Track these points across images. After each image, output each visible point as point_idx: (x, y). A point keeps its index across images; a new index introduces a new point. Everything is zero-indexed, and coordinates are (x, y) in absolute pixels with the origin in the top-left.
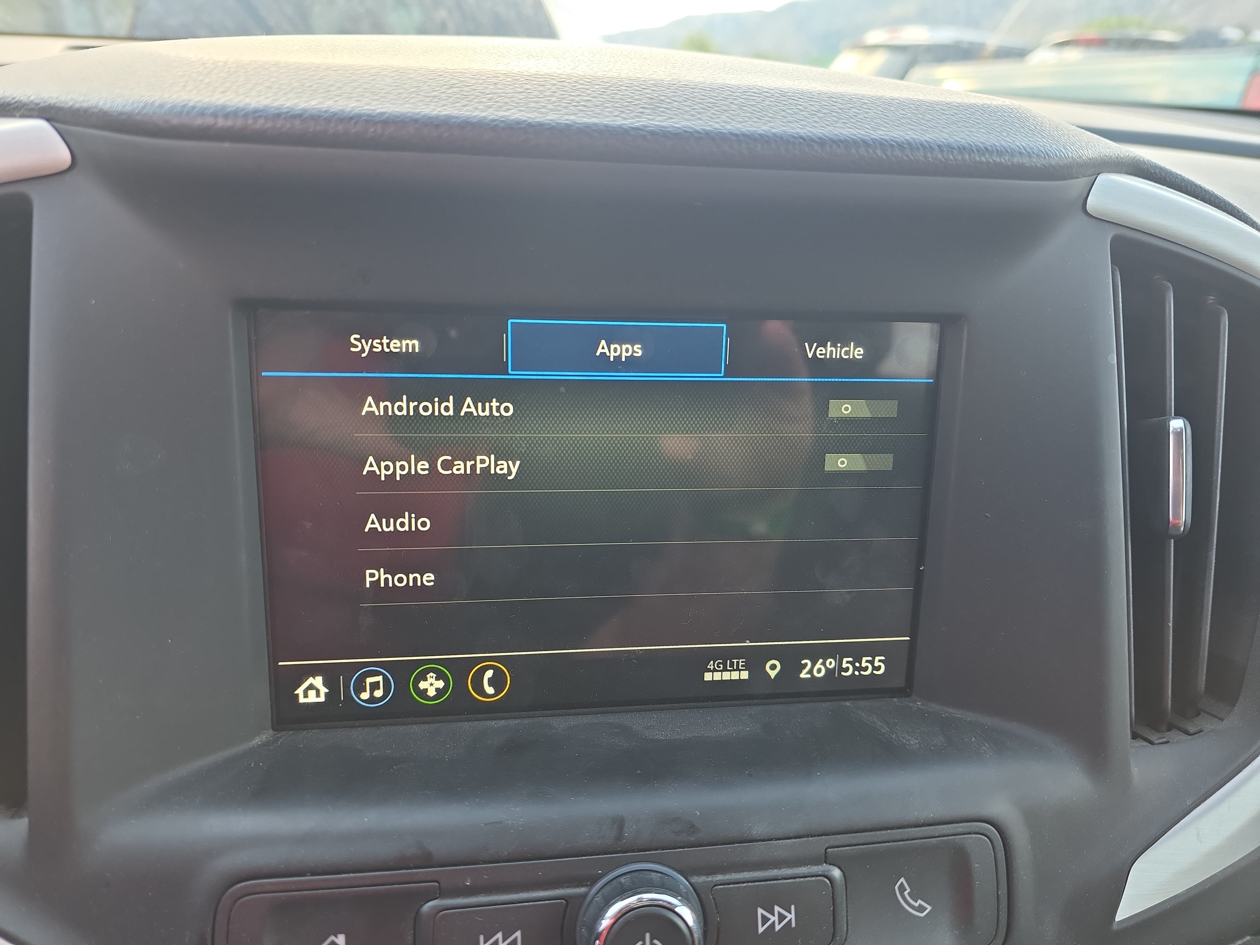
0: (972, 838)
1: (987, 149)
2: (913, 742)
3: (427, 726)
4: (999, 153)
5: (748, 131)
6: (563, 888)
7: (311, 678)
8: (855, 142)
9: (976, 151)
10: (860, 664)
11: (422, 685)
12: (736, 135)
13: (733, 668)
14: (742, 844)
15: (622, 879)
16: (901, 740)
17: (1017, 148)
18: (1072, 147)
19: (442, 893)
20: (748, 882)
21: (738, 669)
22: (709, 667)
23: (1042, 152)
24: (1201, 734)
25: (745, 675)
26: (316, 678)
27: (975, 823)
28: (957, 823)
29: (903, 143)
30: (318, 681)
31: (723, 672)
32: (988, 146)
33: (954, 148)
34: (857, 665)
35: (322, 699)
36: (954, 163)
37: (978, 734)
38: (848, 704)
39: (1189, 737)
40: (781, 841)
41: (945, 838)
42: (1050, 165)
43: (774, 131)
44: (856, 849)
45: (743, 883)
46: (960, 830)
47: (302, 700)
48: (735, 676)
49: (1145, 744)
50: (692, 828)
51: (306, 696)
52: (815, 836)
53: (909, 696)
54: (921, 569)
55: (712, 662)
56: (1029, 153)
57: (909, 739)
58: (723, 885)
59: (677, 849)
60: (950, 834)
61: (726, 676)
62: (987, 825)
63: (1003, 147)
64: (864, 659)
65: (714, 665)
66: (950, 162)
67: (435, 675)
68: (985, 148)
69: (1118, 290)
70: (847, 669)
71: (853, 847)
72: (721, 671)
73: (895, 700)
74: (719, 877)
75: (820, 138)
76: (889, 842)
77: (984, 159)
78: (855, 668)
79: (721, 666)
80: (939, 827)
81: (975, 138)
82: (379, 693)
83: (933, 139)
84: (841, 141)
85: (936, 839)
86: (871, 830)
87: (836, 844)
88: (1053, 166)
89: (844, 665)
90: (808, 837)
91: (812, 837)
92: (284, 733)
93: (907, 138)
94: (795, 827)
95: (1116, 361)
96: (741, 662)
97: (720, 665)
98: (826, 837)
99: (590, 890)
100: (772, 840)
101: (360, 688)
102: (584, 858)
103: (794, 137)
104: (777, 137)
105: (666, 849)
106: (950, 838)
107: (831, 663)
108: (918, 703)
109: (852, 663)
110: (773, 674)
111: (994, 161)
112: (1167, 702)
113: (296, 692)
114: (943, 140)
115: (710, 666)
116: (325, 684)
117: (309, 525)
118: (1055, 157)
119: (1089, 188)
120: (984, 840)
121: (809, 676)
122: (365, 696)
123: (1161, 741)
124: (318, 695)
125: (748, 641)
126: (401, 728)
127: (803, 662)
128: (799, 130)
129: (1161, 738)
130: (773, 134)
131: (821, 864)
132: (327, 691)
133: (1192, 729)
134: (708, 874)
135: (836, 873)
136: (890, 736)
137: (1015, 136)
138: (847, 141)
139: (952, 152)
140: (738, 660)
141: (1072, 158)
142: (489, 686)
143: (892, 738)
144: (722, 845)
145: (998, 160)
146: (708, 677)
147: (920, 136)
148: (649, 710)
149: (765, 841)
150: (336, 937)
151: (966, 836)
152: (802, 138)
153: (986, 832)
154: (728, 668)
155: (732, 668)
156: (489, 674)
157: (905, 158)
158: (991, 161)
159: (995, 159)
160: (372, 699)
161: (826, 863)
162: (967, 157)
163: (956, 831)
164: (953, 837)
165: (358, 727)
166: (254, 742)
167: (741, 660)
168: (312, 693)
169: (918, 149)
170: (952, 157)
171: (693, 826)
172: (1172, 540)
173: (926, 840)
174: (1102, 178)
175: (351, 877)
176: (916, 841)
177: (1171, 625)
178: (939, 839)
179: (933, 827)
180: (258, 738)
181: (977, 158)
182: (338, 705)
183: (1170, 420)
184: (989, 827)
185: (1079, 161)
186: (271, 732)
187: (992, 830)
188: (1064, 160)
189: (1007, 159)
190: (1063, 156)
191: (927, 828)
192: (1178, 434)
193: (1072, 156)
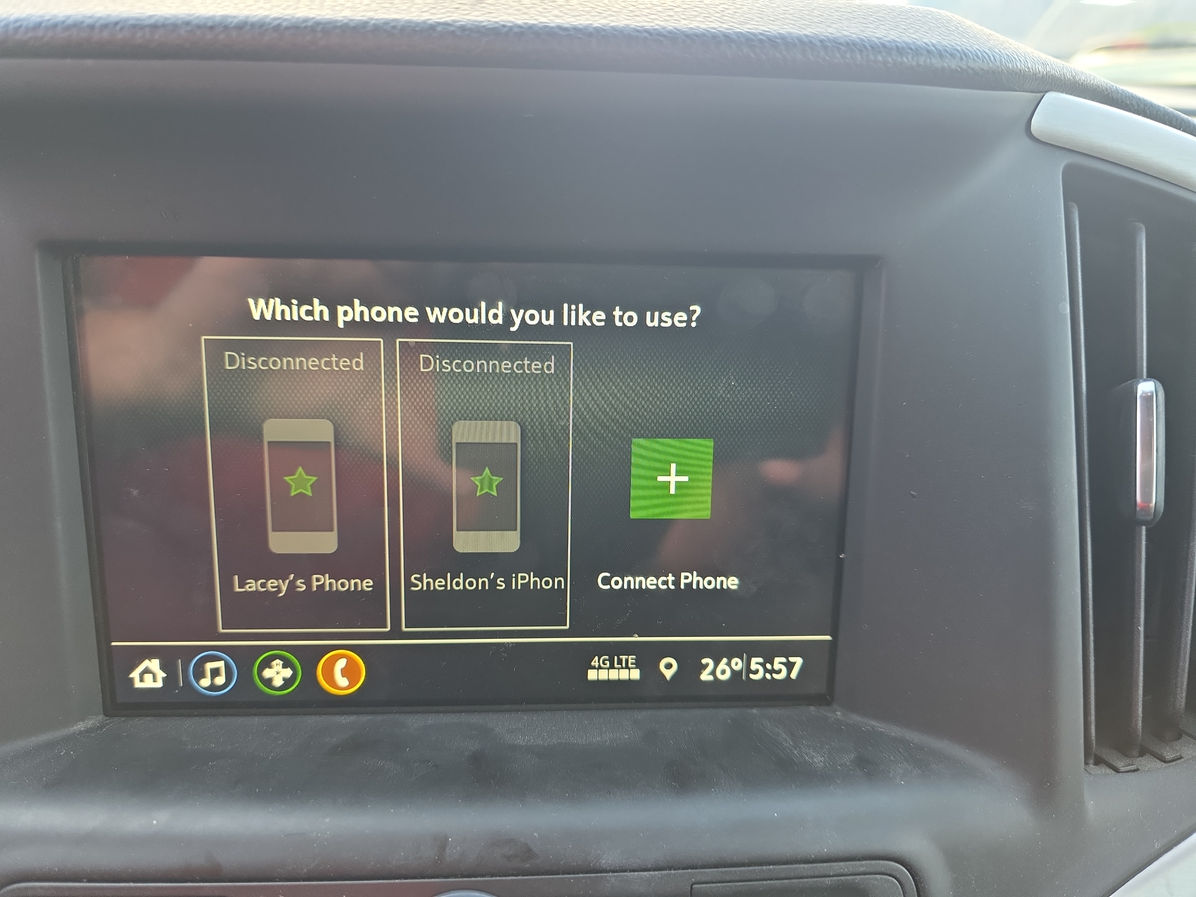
0: (876, 879)
1: (884, 46)
2: (818, 760)
3: (268, 719)
5: (581, 24)
7: (147, 661)
8: (714, 36)
9: (869, 47)
10: (772, 664)
11: (267, 673)
12: (565, 29)
13: (622, 665)
14: (588, 875)
16: (802, 757)
18: (1002, 51)
21: (627, 667)
22: (593, 664)
23: (957, 50)
24: (1179, 761)
25: (635, 674)
26: (153, 660)
27: (882, 862)
28: (859, 860)
29: (776, 37)
30: (154, 664)
31: (610, 670)
33: (841, 44)
34: (769, 666)
35: (159, 684)
37: (900, 752)
38: (754, 711)
39: (1165, 765)
40: (636, 873)
41: (842, 878)
42: (968, 67)
43: (613, 24)
44: (729, 886)
46: (862, 869)
47: (138, 684)
48: (624, 675)
49: (1109, 771)
50: (528, 853)
51: (142, 680)
52: (679, 869)
53: (828, 704)
54: (841, 556)
55: (597, 658)
57: (813, 756)
59: (509, 876)
60: (849, 873)
61: (614, 675)
62: (896, 864)
63: (905, 43)
64: (777, 660)
65: (599, 662)
66: (835, 61)
67: (282, 663)
68: (882, 44)
69: (1075, 229)
70: (756, 672)
71: (725, 884)
72: (608, 669)
73: (812, 708)
75: (670, 32)
76: (772, 880)
77: (880, 58)
78: (766, 671)
79: (608, 662)
80: (835, 864)
82: (220, 680)
84: (696, 35)
85: (831, 878)
86: (749, 865)
87: (704, 879)
88: (972, 69)
89: (753, 667)
90: (670, 870)
91: (675, 870)
92: (116, 719)
93: (781, 31)
94: (655, 856)
95: (1068, 311)
96: (632, 659)
97: (606, 662)
98: (692, 871)
100: (625, 871)
101: (200, 674)
102: (397, 881)
103: (638, 31)
104: (616, 30)
105: (496, 876)
106: (848, 878)
107: (737, 664)
108: (839, 713)
109: (763, 665)
110: (668, 674)
112: (1137, 723)
113: (131, 676)
115: (595, 662)
116: (163, 668)
117: (135, 492)
118: (975, 58)
119: (1032, 107)
120: (894, 883)
121: (711, 678)
122: (206, 682)
123: (1129, 768)
124: (155, 680)
125: (636, 635)
126: (239, 720)
127: (704, 661)
128: (645, 24)
129: (1129, 765)
130: (612, 27)
132: (165, 675)
133: (1169, 756)
136: (792, 751)
137: (925, 34)
138: (703, 35)
139: (839, 48)
140: (627, 657)
141: (1001, 62)
142: (343, 677)
143: (794, 754)
144: (563, 874)
145: (899, 59)
146: (592, 675)
148: (521, 711)
149: (617, 871)
151: (869, 876)
152: (647, 31)
153: (894, 873)
154: (616, 665)
155: (620, 666)
156: (341, 663)
157: (778, 56)
158: (890, 60)
160: (213, 687)
162: (859, 56)
163: (855, 870)
164: (852, 877)
165: (196, 716)
166: (75, 728)
167: (630, 657)
168: (148, 677)
169: (795, 45)
170: (838, 55)
171: (529, 850)
172: (1144, 528)
173: (818, 879)
174: (1050, 96)
175: (131, 888)
176: (806, 880)
177: (1141, 628)
178: (835, 878)
179: (828, 864)
180: (81, 723)
181: (872, 57)
182: (177, 691)
183: (1138, 383)
184: (899, 868)
185: (1010, 67)
186: (101, 717)
187: (902, 870)
188: (988, 63)
189: (910, 58)
190: (987, 58)
191: (819, 865)
192: (1148, 399)
193: (1001, 59)
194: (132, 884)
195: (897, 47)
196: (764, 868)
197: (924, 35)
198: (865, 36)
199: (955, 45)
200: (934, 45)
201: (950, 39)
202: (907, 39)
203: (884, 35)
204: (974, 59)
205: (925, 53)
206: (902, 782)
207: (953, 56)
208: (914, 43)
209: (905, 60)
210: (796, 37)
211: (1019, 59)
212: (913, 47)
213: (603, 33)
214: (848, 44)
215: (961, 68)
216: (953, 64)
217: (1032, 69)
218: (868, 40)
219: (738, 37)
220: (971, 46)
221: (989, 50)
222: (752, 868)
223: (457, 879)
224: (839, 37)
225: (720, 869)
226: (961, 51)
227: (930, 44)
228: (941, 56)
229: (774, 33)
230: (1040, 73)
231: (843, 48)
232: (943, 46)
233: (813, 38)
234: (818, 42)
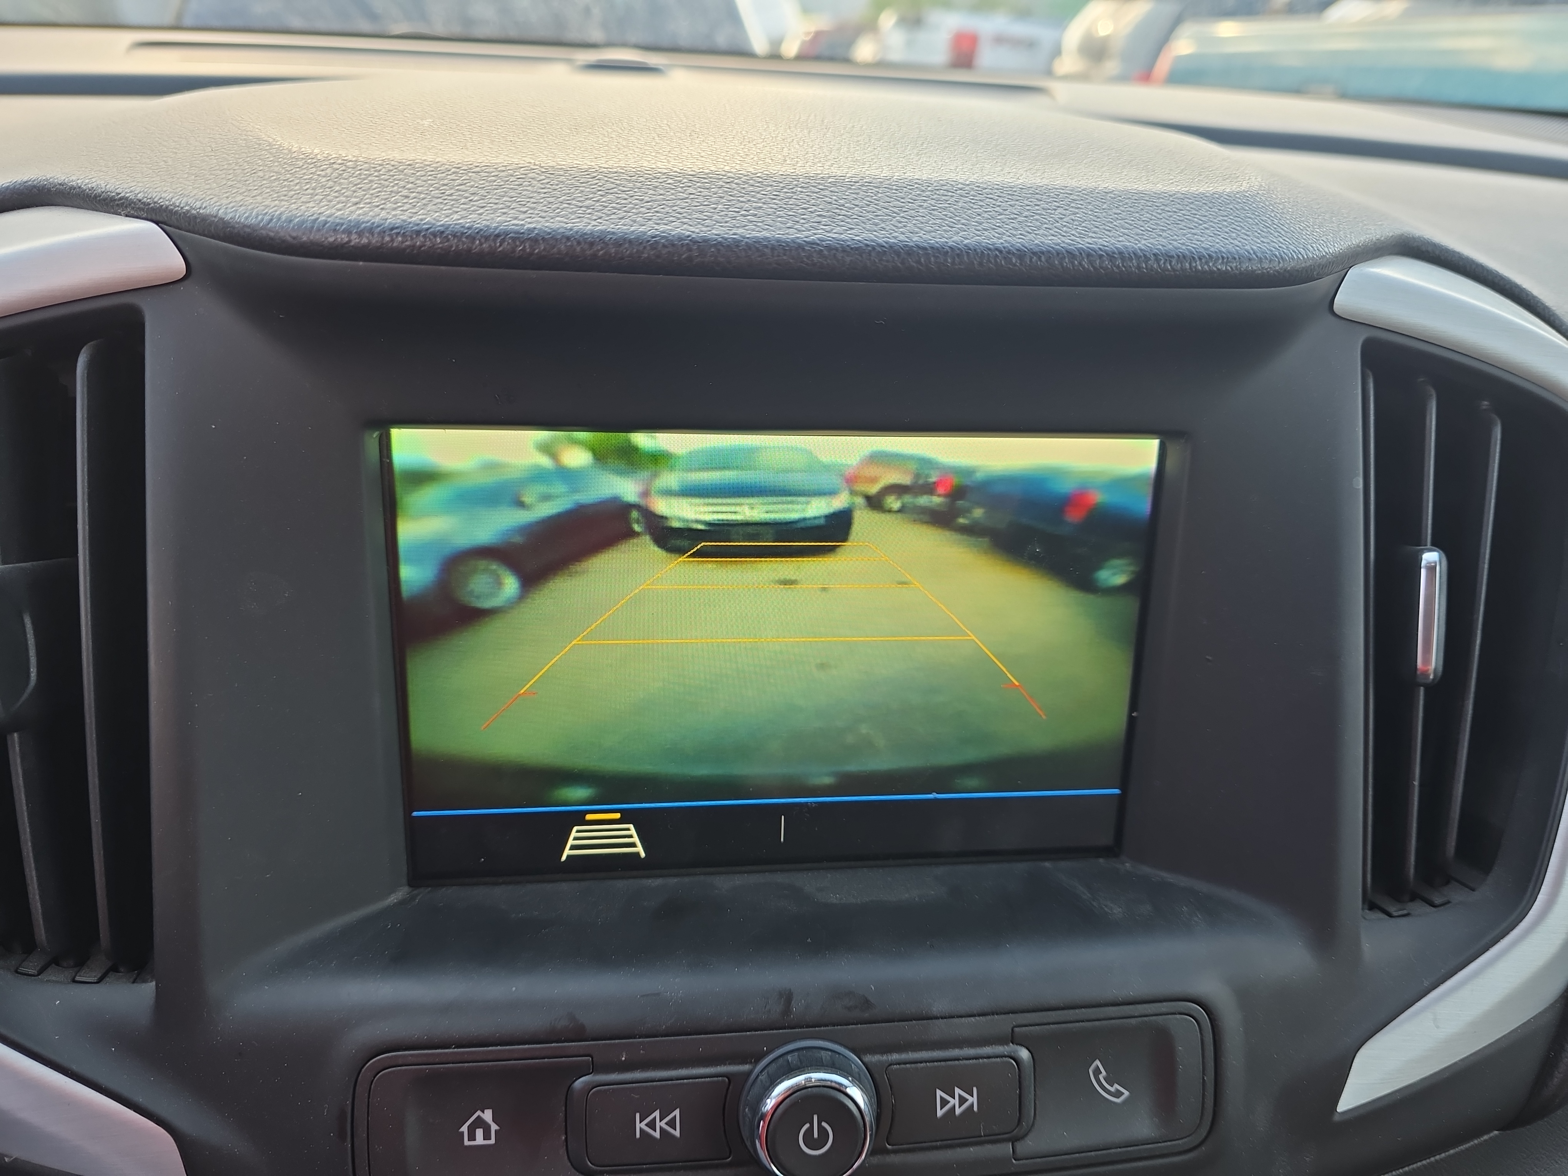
0: (1176, 1018)
2: (1116, 911)
4: (1226, 260)
6: (725, 1064)
8: (1059, 253)
9: (1197, 259)
12: (925, 249)
14: (920, 1022)
15: (789, 1058)
16: (1102, 908)
17: (1246, 253)
19: (594, 1068)
20: (926, 1062)
23: (1276, 257)
24: (1447, 906)
27: (1180, 1003)
28: (1162, 1002)
29: (1113, 252)
32: (1212, 251)
33: (1173, 256)
36: (1172, 273)
37: (1191, 902)
38: (1047, 864)
39: (1433, 909)
40: (964, 1019)
41: (1146, 1018)
42: (1285, 270)
43: (967, 242)
44: (1046, 1028)
45: (921, 1062)
46: (1164, 1010)
49: (1383, 916)
50: (866, 1003)
52: (1001, 1014)
53: (1116, 855)
54: (1133, 715)
56: (1261, 258)
57: (1112, 908)
58: (899, 1064)
59: (849, 1025)
60: (1152, 1013)
62: (1193, 1005)
63: (1230, 252)
66: (1167, 272)
68: (1209, 255)
69: (1370, 400)
71: (1043, 1026)
73: (1101, 860)
74: (895, 1057)
75: (1019, 250)
76: (1084, 1021)
77: (1206, 268)
80: (1140, 1006)
81: (1198, 243)
83: (1148, 247)
84: (1043, 253)
85: (1136, 1019)
86: (1063, 1009)
87: (1025, 1022)
88: (1288, 271)
90: (992, 1015)
91: (997, 1015)
92: (423, 889)
93: (1119, 246)
94: (980, 1003)
95: (1362, 485)
98: (1014, 1015)
99: (754, 1068)
100: (953, 1017)
103: (990, 249)
104: (968, 248)
105: (838, 1026)
106: (1151, 1018)
108: (1127, 864)
111: (1218, 269)
112: (1410, 871)
114: (1161, 247)
119: (1338, 285)
120: (1191, 1021)
123: (1401, 913)
125: (935, 793)
126: (549, 887)
128: (995, 241)
129: (1402, 910)
130: (966, 245)
131: (1007, 1044)
133: (1438, 901)
134: (883, 1053)
135: (1024, 1054)
136: (1091, 903)
137: (1246, 237)
138: (1049, 252)
139: (1170, 261)
141: (1313, 260)
143: (1093, 906)
144: (899, 1022)
145: (1224, 268)
147: (1133, 243)
148: (823, 869)
149: (946, 1018)
150: (483, 1112)
151: (1170, 1016)
152: (998, 249)
153: (1192, 1013)
157: (1115, 269)
158: (1215, 269)
159: (1219, 267)
161: (1013, 1043)
162: (1187, 266)
163: (1159, 1011)
164: (1154, 1018)
165: (502, 884)
166: (390, 900)
169: (1130, 259)
170: (1169, 267)
171: (867, 1001)
172: (1422, 688)
173: (1125, 1020)
174: (1354, 269)
175: (499, 1050)
176: (1113, 1021)
177: (1416, 783)
178: (1139, 1018)
181: (1199, 267)
182: (483, 860)
183: (1422, 552)
184: (1197, 1008)
186: (407, 889)
187: (1198, 1010)
188: (1302, 263)
189: (1233, 266)
190: (1302, 258)
191: (1126, 1007)
192: (1431, 569)
194: (499, 1047)
195: (1223, 256)
198: (1195, 248)
199: (1274, 249)
200: (1255, 252)
201: (1268, 241)
202: (1230, 247)
203: (1210, 243)
204: (1290, 262)
205: (1247, 260)
206: (1198, 931)
207: (1271, 260)
208: (1238, 251)
209: (1229, 266)
210: (1132, 251)
212: (1236, 255)
213: (958, 252)
214: (1178, 255)
215: (1278, 271)
216: (1270, 268)
218: (1196, 251)
219: (1080, 253)
220: (1288, 248)
221: (1303, 248)
222: (1066, 1011)
223: (802, 1030)
224: (1170, 249)
225: (1038, 1013)
226: (1279, 256)
227: (1252, 252)
228: (1261, 262)
229: (1112, 247)
231: (1174, 260)
232: (1263, 252)
233: (1147, 251)
234: (1152, 256)
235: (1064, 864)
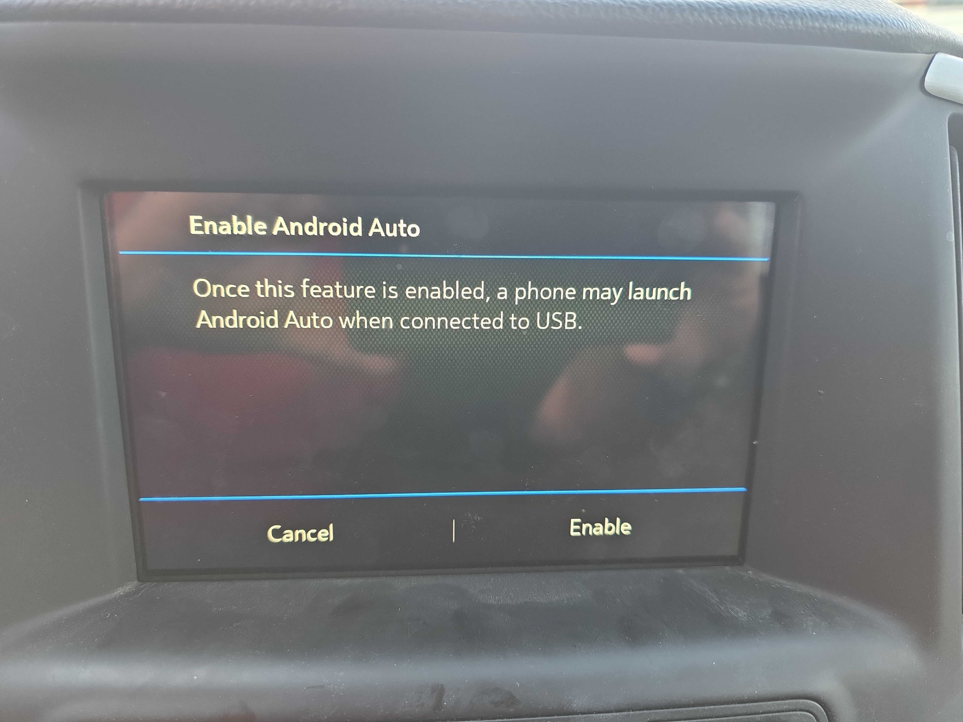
0: (797, 715)
1: (820, 14)
2: (742, 614)
3: (276, 582)
4: (834, 18)
9: (808, 16)
14: (562, 717)
16: (729, 612)
17: (852, 14)
18: (910, 19)
23: (879, 19)
27: (801, 701)
28: (783, 700)
29: (731, 6)
32: (821, 10)
33: (785, 12)
36: (785, 27)
37: (808, 607)
38: (681, 571)
40: (602, 715)
41: (769, 715)
42: (887, 33)
46: (785, 707)
50: (511, 700)
52: (636, 710)
53: (741, 564)
54: (754, 443)
56: (865, 19)
57: (738, 611)
59: (496, 719)
60: (775, 710)
62: (813, 702)
63: (837, 12)
66: (780, 27)
68: (818, 13)
69: (956, 169)
73: (727, 568)
76: (712, 718)
77: (817, 25)
80: (764, 703)
81: (807, 3)
83: (762, 3)
85: (761, 715)
86: (693, 706)
87: (657, 718)
88: (890, 35)
90: (629, 711)
91: (633, 711)
92: (149, 584)
94: (615, 700)
95: (953, 239)
98: (648, 711)
100: (592, 713)
106: (774, 714)
108: (750, 572)
111: (828, 26)
114: (774, 4)
117: (163, 394)
118: (893, 25)
119: (926, 66)
120: (810, 717)
126: (253, 584)
136: (719, 607)
139: (783, 16)
141: (910, 29)
143: (721, 609)
144: (542, 716)
145: (833, 26)
148: (488, 573)
149: (585, 713)
151: (791, 713)
153: (811, 710)
157: (733, 22)
158: (825, 26)
159: (829, 24)
162: (799, 22)
163: (780, 708)
164: (777, 714)
165: (216, 580)
166: (116, 593)
169: (747, 13)
170: (783, 22)
171: (512, 697)
173: (750, 716)
174: (940, 57)
176: (739, 717)
178: (764, 715)
179: (758, 704)
180: (121, 589)
181: (810, 24)
184: (816, 705)
185: (917, 33)
186: (136, 582)
187: (817, 707)
188: (902, 30)
189: (842, 25)
190: (901, 25)
191: (751, 704)
193: (911, 27)
195: (831, 16)
196: (706, 708)
197: (850, 5)
198: (805, 7)
199: (876, 14)
200: (860, 15)
201: (871, 9)
202: (838, 9)
203: (819, 5)
204: (891, 26)
205: (853, 21)
206: (814, 633)
207: (875, 23)
208: (845, 12)
209: (838, 27)
210: (748, 6)
211: (922, 26)
212: (844, 16)
214: (791, 12)
215: (881, 33)
216: (876, 30)
217: (931, 34)
218: (807, 9)
219: (700, 6)
220: (888, 16)
221: (901, 19)
222: (696, 708)
224: (782, 6)
225: (670, 710)
226: (882, 20)
227: (857, 13)
228: (866, 23)
230: (935, 38)
231: (787, 16)
232: (867, 15)
233: (762, 7)
234: (766, 11)
235: (696, 571)
